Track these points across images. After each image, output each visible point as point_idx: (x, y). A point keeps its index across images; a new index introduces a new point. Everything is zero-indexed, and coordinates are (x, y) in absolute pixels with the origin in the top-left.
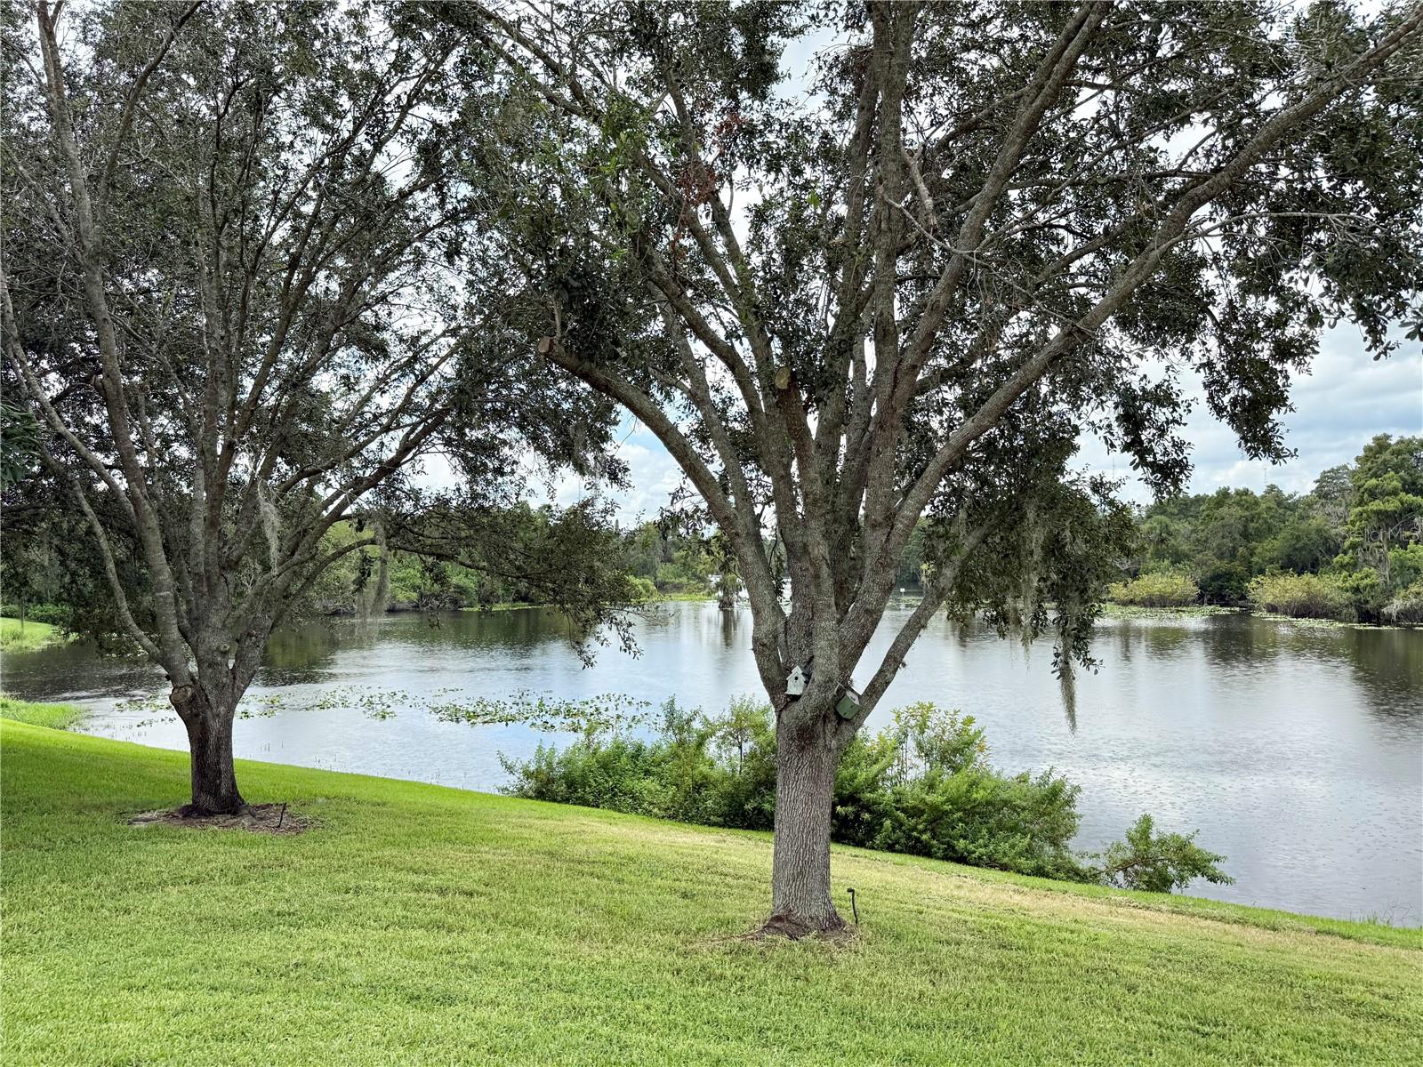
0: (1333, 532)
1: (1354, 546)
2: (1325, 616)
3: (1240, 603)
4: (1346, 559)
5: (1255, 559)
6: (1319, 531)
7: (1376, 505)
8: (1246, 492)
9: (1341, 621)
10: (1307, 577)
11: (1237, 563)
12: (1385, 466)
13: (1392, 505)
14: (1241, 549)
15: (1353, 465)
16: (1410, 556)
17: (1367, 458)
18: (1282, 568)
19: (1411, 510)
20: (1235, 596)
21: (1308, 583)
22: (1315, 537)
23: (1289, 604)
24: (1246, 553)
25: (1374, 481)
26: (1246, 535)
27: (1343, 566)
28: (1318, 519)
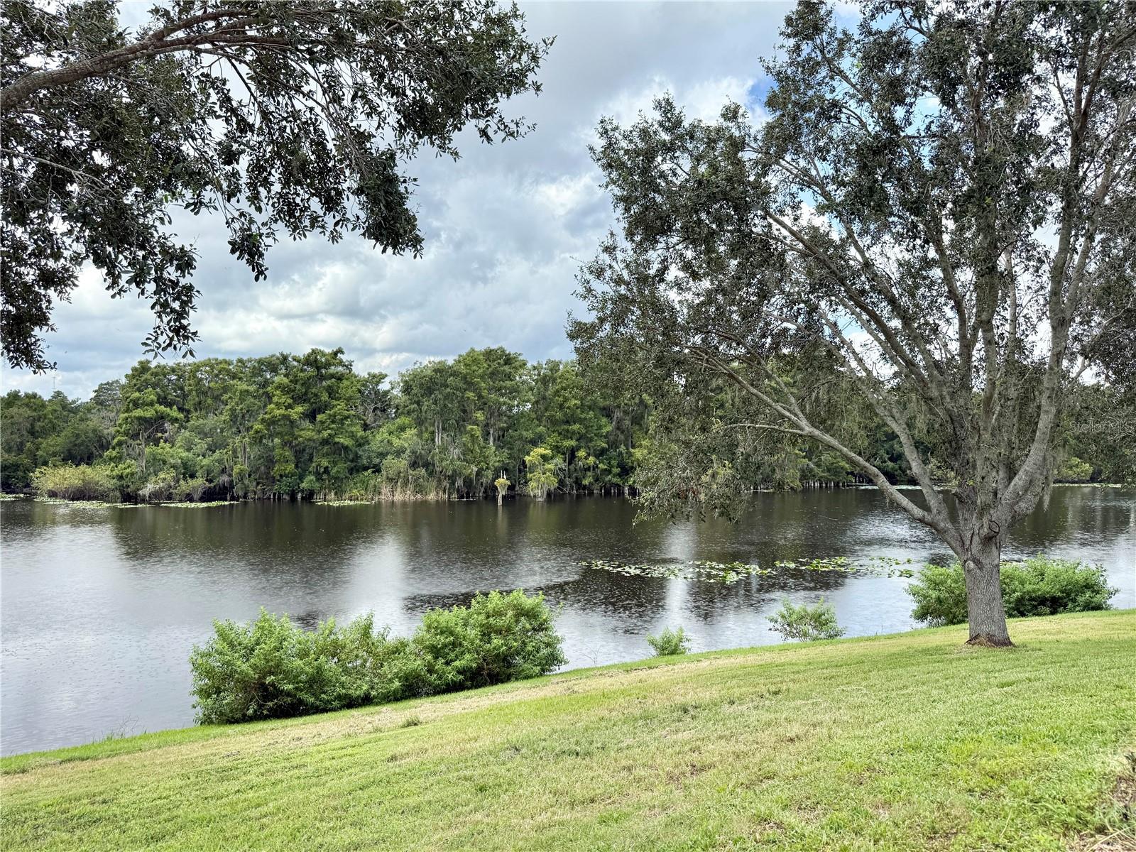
0: (106, 432)
1: (120, 444)
2: (96, 498)
3: (25, 490)
4: (115, 453)
5: (40, 453)
6: (94, 431)
7: (138, 413)
8: (34, 396)
9: (108, 502)
10: (83, 467)
11: (24, 456)
12: (146, 384)
13: (149, 413)
14: (28, 444)
15: (124, 381)
16: (160, 451)
17: (133, 376)
18: (63, 460)
19: (162, 418)
20: (20, 485)
21: (84, 473)
22: (91, 435)
23: (67, 490)
24: (32, 447)
25: (137, 394)
26: (32, 433)
27: (111, 459)
28: (94, 421)
